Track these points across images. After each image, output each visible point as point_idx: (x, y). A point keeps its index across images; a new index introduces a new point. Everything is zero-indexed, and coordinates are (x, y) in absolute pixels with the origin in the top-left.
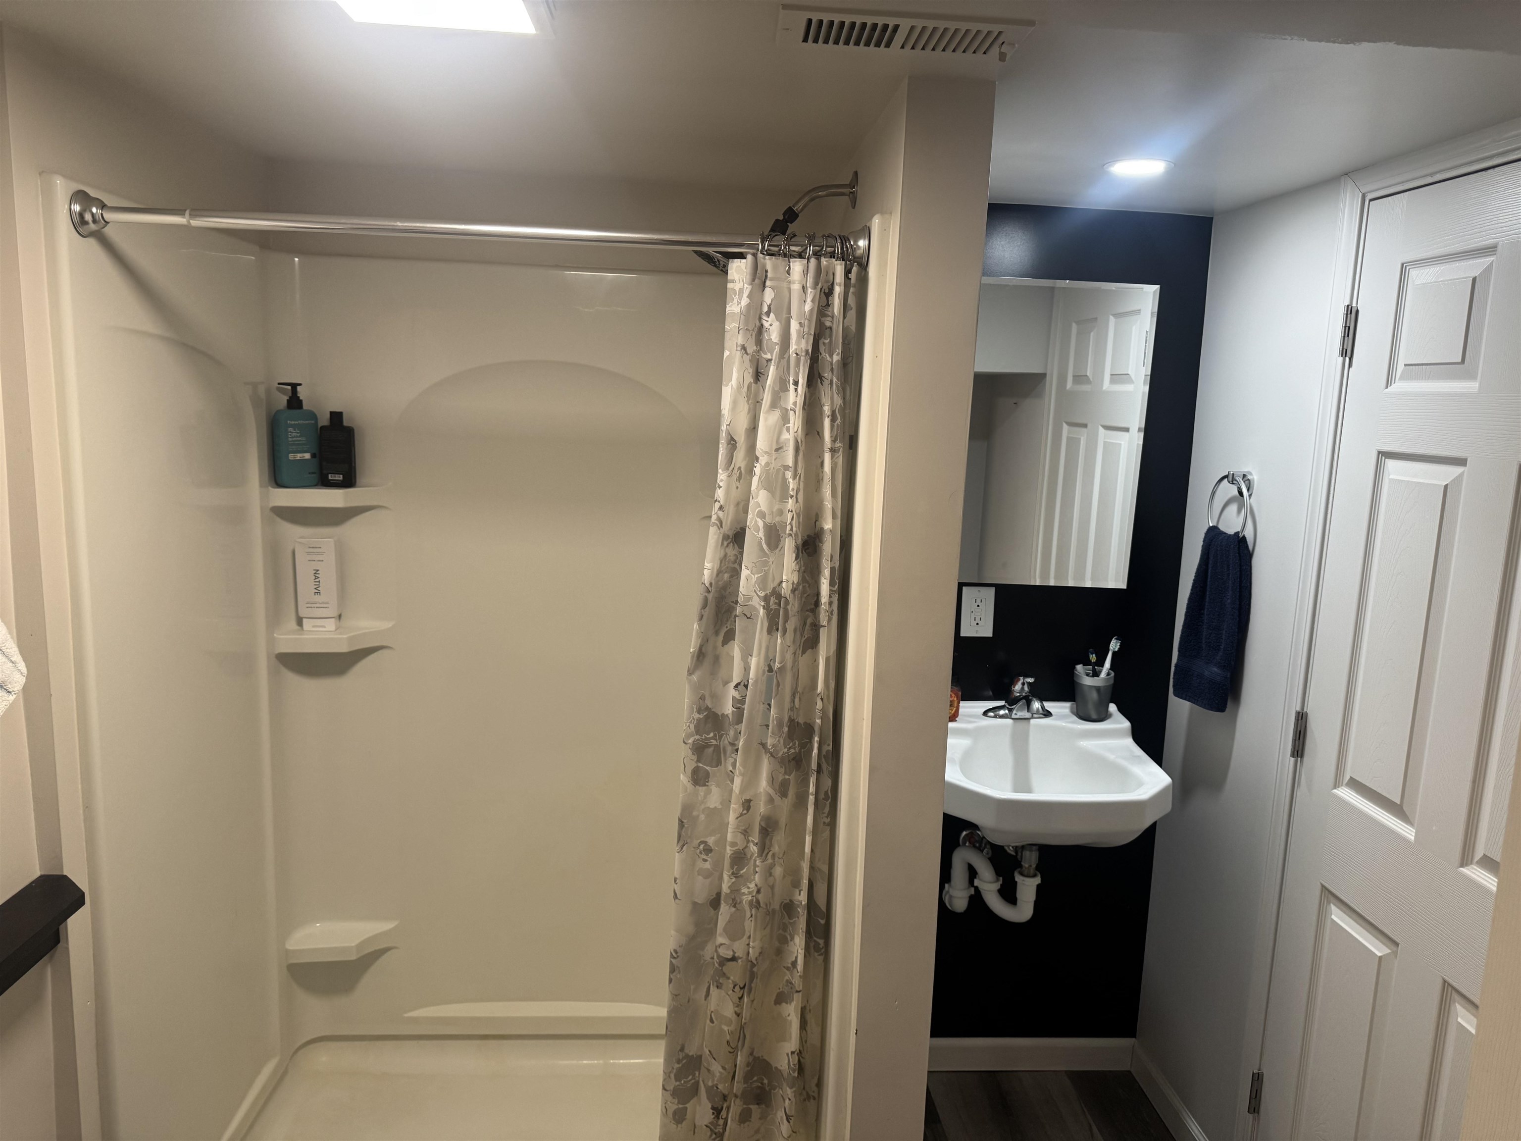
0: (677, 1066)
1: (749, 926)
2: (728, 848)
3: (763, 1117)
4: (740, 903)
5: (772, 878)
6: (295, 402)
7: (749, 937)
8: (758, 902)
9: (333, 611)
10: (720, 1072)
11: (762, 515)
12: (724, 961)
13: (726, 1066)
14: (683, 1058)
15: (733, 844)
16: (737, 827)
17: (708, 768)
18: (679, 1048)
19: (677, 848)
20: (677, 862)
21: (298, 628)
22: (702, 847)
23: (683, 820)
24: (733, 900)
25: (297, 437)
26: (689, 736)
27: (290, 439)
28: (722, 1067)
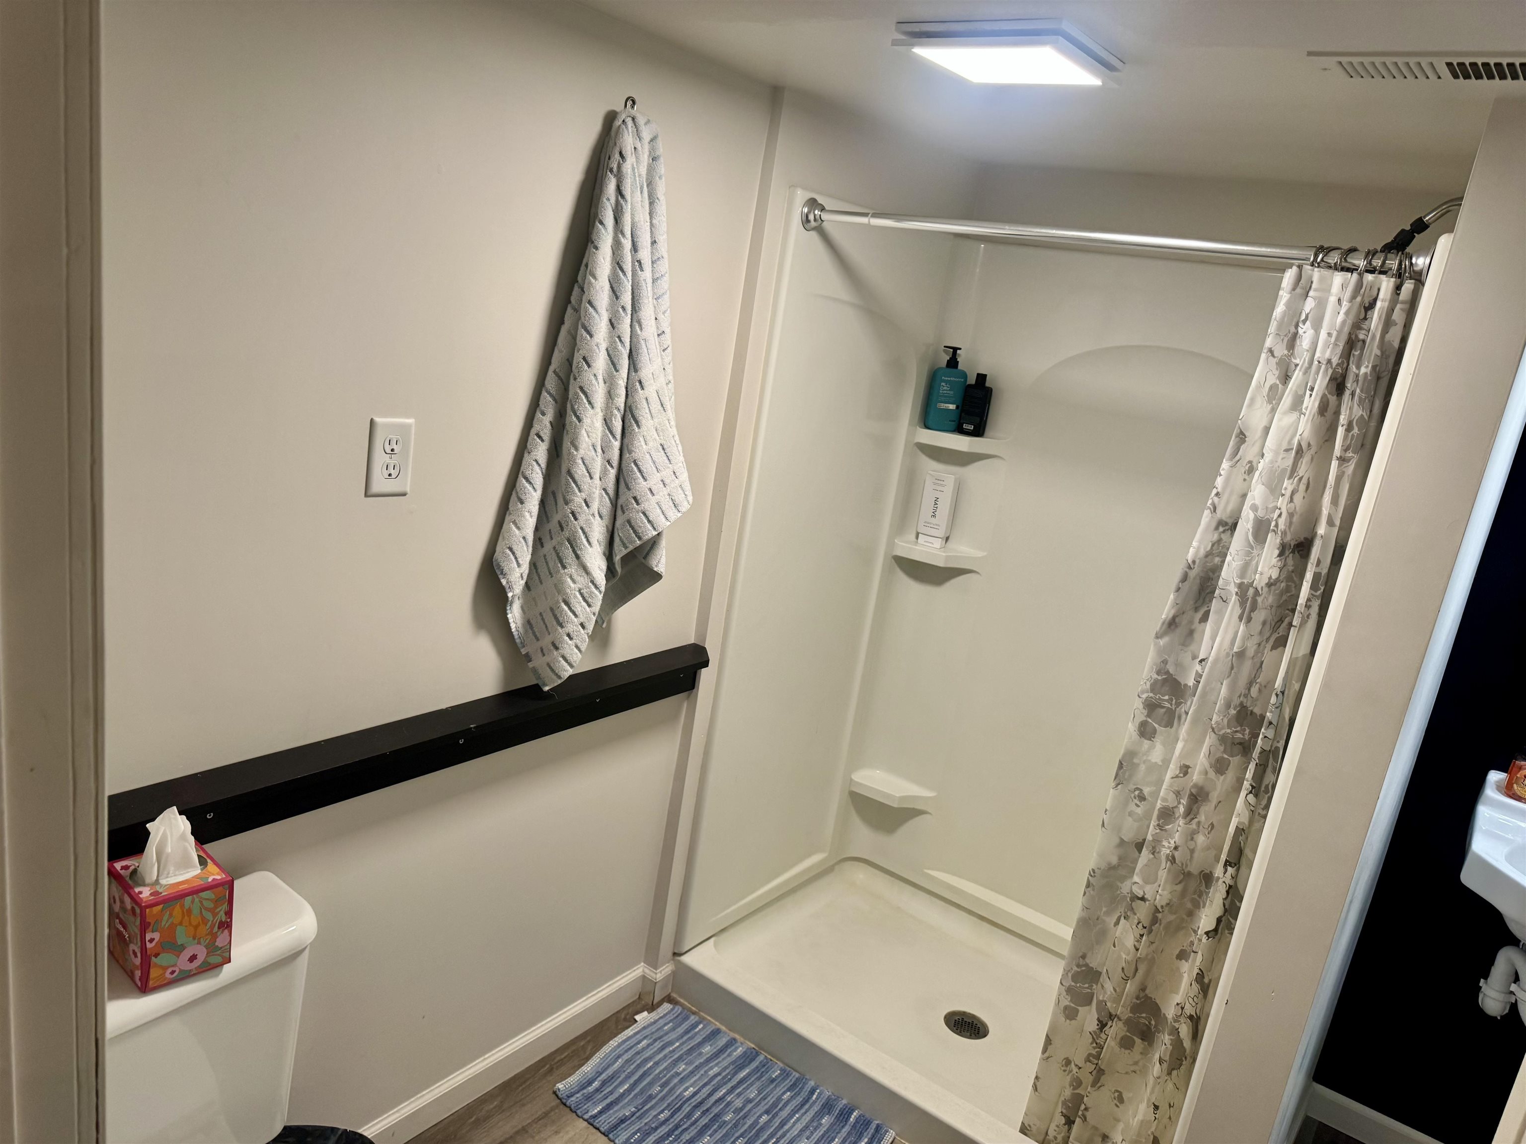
0: (1075, 968)
1: (1163, 875)
2: (1159, 802)
3: (1144, 1053)
4: (1158, 852)
5: (1193, 843)
6: (953, 363)
7: (1159, 886)
8: (1173, 857)
9: (941, 533)
10: (1111, 992)
11: (1254, 508)
12: (1135, 898)
13: (1117, 989)
14: (1084, 966)
15: (1164, 800)
16: (1171, 785)
17: (1156, 726)
18: (1081, 954)
19: (1113, 784)
20: (1110, 796)
21: (916, 540)
22: (1137, 793)
23: (1123, 763)
24: (1154, 848)
25: (947, 390)
26: (1143, 692)
27: (941, 392)
28: (1114, 988)
